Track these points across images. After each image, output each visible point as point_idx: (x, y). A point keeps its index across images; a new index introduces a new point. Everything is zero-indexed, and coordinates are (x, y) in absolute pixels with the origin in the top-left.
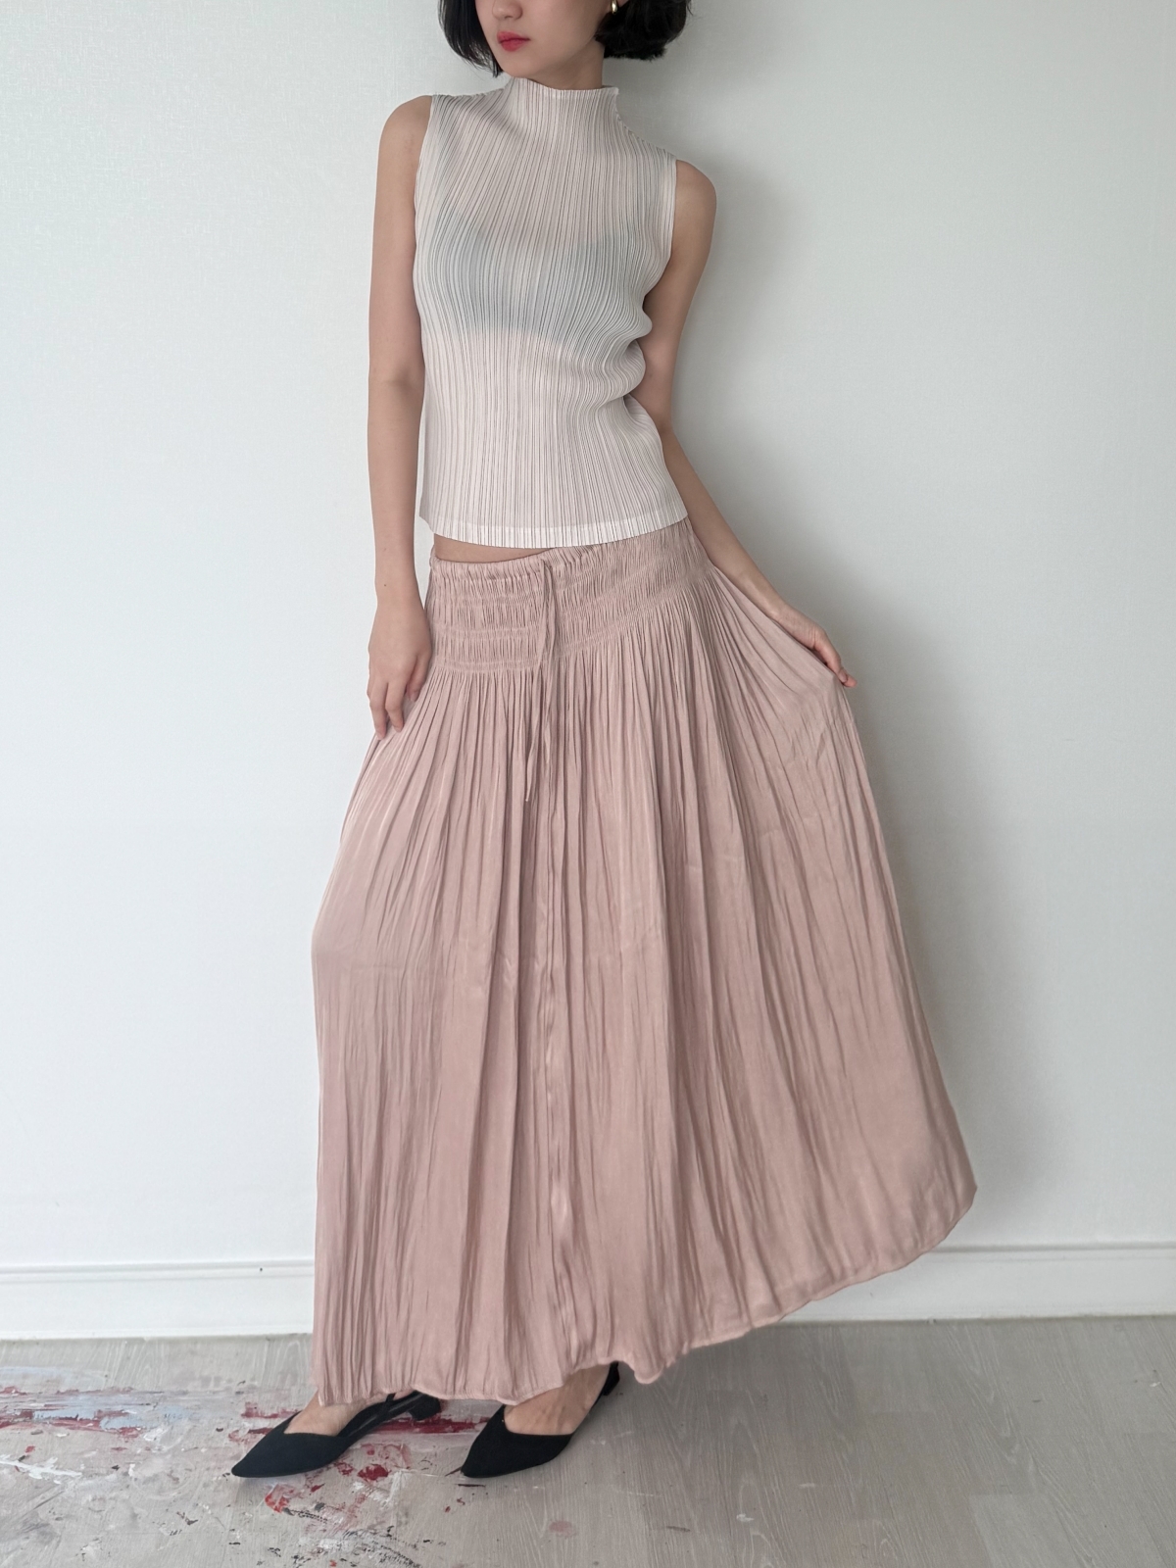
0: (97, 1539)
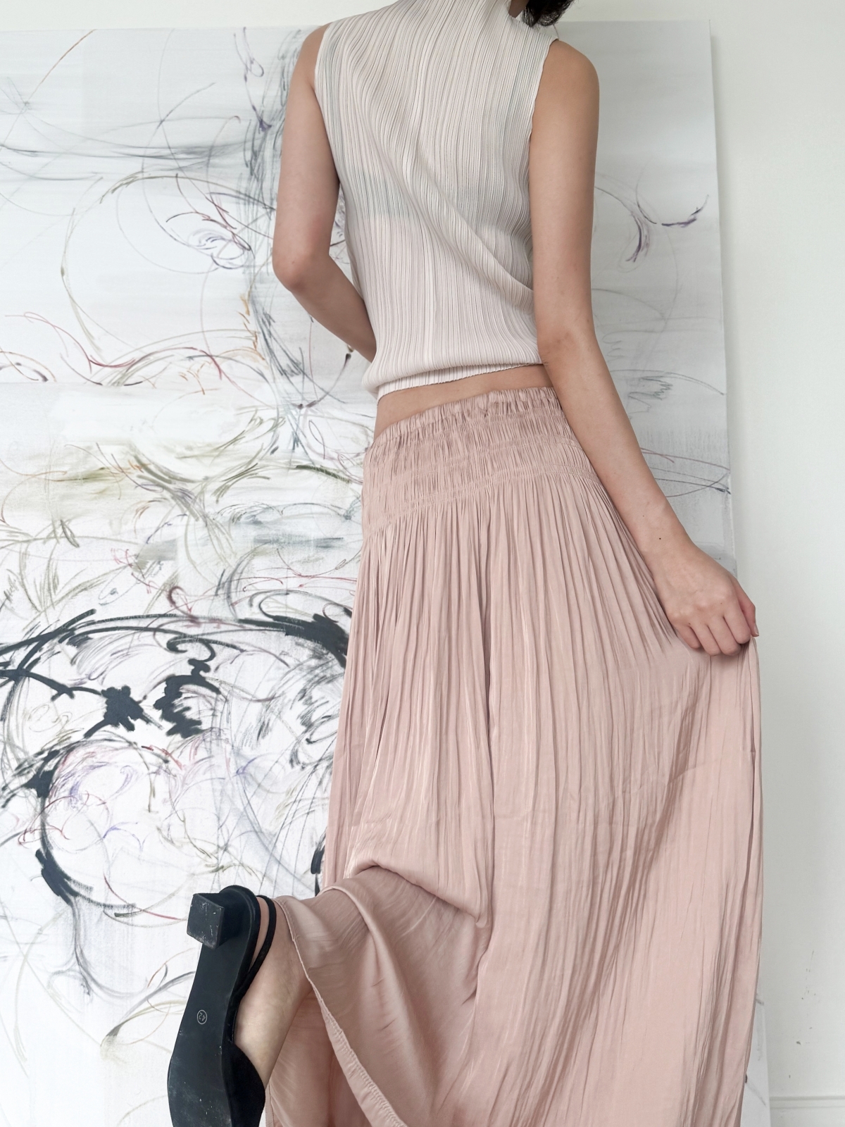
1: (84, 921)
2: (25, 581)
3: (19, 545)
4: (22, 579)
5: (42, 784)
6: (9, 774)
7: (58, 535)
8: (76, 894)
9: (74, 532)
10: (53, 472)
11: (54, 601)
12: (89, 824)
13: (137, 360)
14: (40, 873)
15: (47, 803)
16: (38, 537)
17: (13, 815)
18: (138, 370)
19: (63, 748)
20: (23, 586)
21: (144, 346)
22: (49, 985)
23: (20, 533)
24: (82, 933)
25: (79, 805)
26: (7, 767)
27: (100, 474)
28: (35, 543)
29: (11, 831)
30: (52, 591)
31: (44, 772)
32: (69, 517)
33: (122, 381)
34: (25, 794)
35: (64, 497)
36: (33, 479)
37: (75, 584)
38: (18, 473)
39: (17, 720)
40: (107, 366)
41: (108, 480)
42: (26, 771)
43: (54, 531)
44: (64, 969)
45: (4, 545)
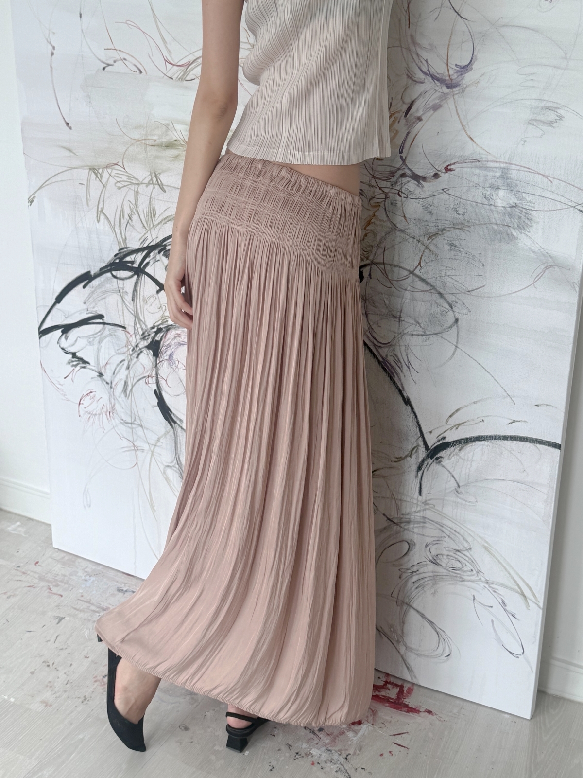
0: (214, 710)
1: (180, 440)
2: (138, 209)
3: (133, 186)
4: (137, 208)
5: (155, 348)
6: (138, 337)
7: (154, 183)
8: (175, 422)
9: (163, 182)
10: (149, 139)
11: (154, 225)
12: (179, 381)
13: (191, 62)
14: (157, 404)
15: (158, 362)
16: (143, 182)
17: (142, 364)
18: (192, 70)
19: (165, 327)
20: (138, 212)
21: (195, 51)
22: (164, 473)
23: (134, 178)
24: (179, 446)
25: (174, 366)
26: (137, 332)
27: (175, 144)
28: (142, 185)
29: (142, 374)
30: (153, 218)
31: (156, 341)
32: (159, 171)
33: (184, 78)
34: (147, 352)
35: (156, 157)
36: (138, 143)
37: (164, 216)
38: (130, 138)
39: (140, 303)
40: (175, 65)
41: (180, 149)
42: (146, 338)
43: (152, 179)
44: (171, 465)
45: (126, 185)
